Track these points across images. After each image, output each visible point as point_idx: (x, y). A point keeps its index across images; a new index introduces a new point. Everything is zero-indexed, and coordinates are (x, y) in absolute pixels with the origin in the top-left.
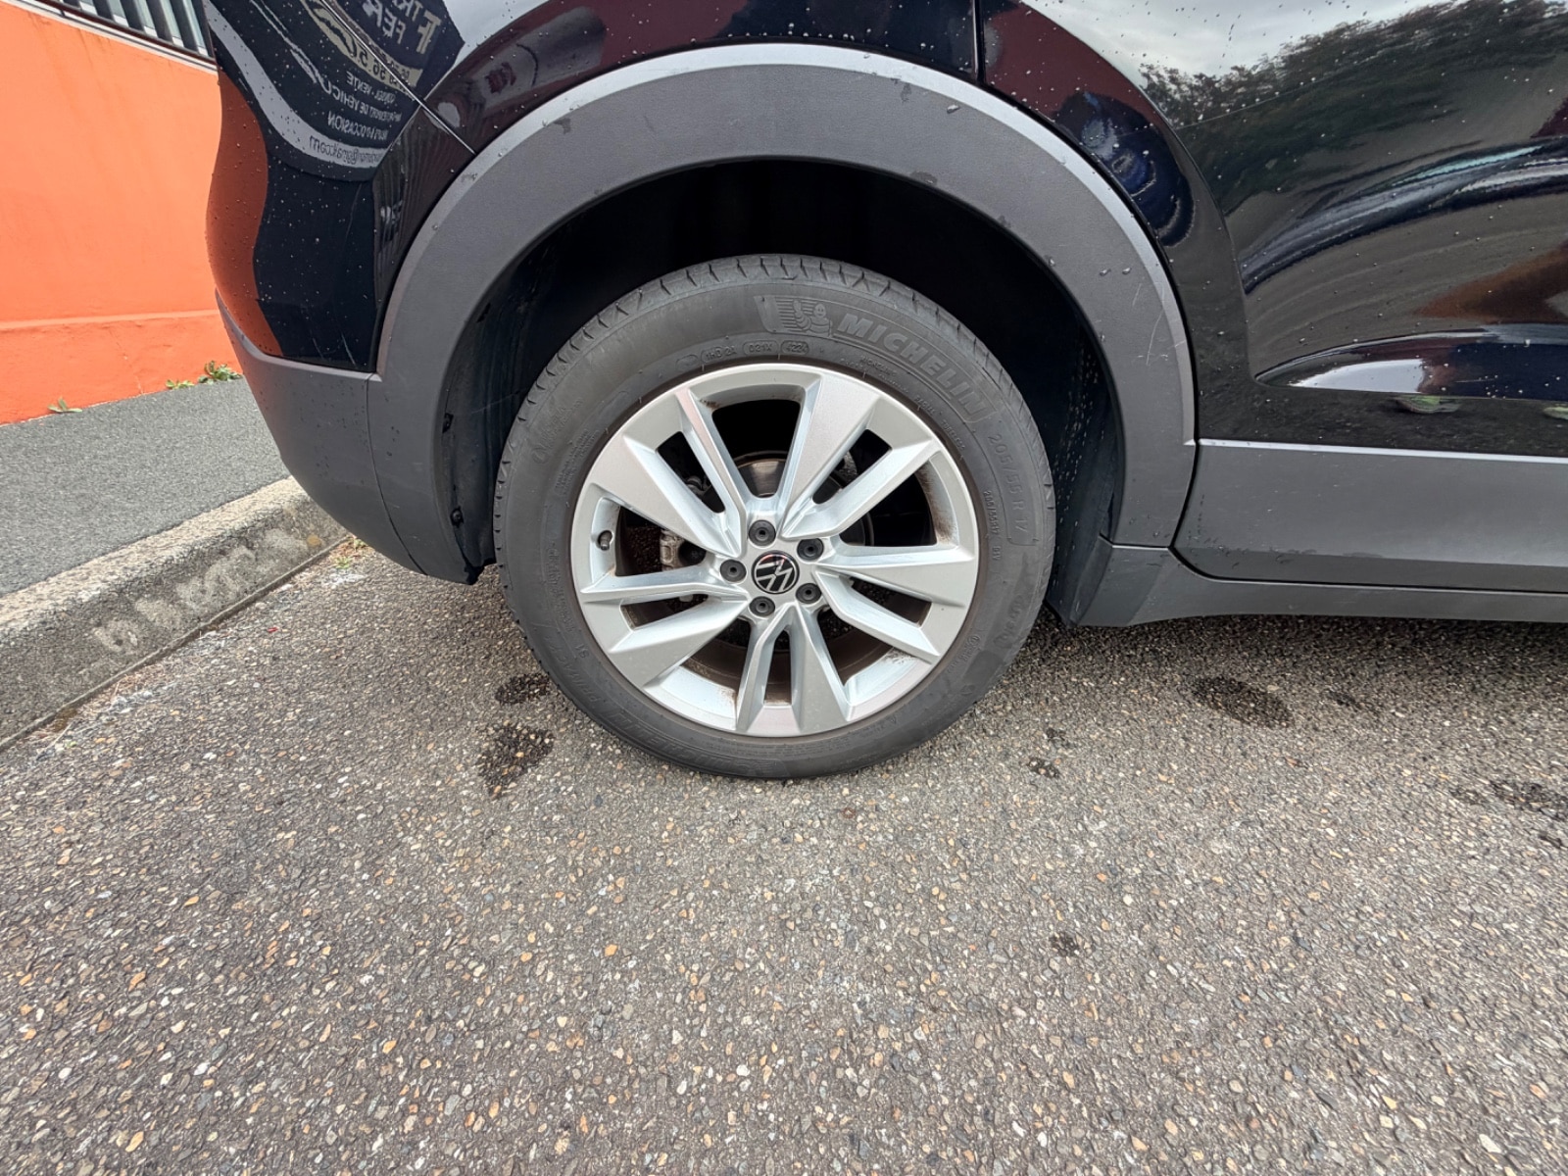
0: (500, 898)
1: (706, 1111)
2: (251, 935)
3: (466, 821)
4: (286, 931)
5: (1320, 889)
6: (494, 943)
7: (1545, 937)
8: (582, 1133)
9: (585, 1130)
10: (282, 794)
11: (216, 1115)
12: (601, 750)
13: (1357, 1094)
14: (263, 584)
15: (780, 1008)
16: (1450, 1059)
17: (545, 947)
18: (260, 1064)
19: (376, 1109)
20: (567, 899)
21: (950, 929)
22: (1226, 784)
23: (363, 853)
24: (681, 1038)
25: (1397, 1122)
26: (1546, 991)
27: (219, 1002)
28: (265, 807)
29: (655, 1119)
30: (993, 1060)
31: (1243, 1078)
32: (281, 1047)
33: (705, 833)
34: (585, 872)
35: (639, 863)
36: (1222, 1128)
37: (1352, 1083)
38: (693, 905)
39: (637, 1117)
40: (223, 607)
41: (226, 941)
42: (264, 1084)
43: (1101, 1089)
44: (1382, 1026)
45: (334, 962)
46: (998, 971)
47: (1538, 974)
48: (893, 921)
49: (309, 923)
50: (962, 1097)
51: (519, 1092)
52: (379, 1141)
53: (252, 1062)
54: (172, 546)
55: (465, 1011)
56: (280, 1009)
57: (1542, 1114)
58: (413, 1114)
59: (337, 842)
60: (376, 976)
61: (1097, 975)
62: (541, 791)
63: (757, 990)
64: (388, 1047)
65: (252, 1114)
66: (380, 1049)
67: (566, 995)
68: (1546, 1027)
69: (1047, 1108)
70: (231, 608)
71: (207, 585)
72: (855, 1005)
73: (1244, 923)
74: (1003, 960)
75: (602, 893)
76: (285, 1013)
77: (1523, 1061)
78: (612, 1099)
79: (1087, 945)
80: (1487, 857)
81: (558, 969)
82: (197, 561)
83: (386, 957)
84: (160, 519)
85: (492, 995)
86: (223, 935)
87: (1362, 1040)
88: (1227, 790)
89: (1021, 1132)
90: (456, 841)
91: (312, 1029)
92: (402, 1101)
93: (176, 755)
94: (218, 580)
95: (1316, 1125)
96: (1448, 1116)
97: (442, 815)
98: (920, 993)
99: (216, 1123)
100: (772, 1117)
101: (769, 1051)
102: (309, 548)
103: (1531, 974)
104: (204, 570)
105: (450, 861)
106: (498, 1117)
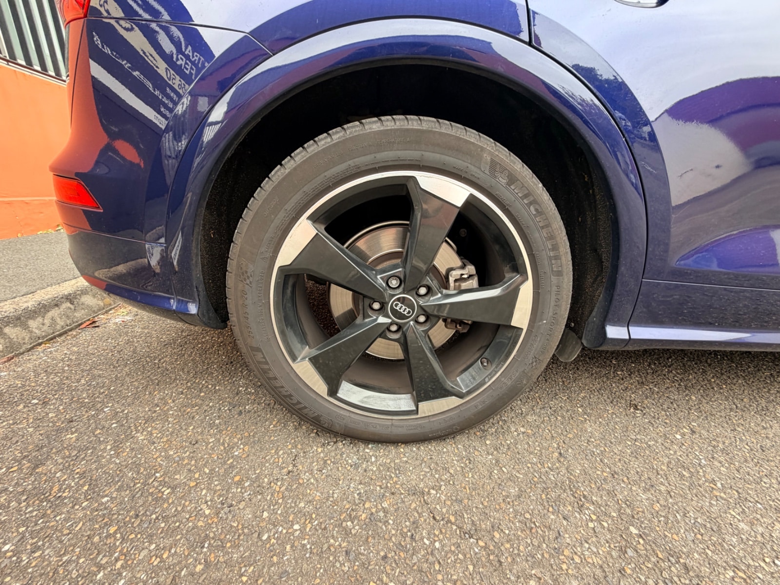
0: (183, 459)
1: (276, 546)
2: (45, 483)
3: (170, 425)
4: (65, 480)
5: (573, 433)
6: (177, 479)
7: (665, 446)
8: (210, 561)
9: (213, 559)
10: (72, 417)
11: (11, 569)
12: (244, 391)
13: (580, 514)
14: (77, 322)
15: (319, 498)
16: (621, 497)
17: (203, 479)
18: (40, 543)
19: (102, 559)
20: (218, 457)
21: (405, 459)
22: (537, 393)
23: (113, 442)
24: (267, 515)
25: (596, 524)
26: (663, 468)
27: (21, 515)
28: (62, 424)
29: (249, 552)
30: (418, 513)
31: (531, 512)
32: (53, 534)
33: (292, 425)
34: (228, 445)
35: (257, 439)
36: (519, 533)
37: (578, 510)
38: (282, 456)
39: (240, 552)
40: (53, 333)
41: (30, 486)
42: (41, 552)
43: (467, 521)
44: (593, 486)
45: (89, 492)
46: (425, 476)
47: (660, 461)
48: (378, 458)
49: (78, 476)
50: (402, 530)
51: (180, 545)
52: (102, 574)
53: (37, 542)
54: (29, 302)
55: (157, 510)
56: (55, 516)
57: (657, 517)
58: (122, 560)
59: (99, 438)
60: (112, 498)
61: (470, 474)
62: (211, 410)
63: (308, 491)
64: (112, 530)
65: (32, 567)
66: (107, 531)
67: (211, 500)
68: (662, 482)
69: (441, 531)
70: (58, 333)
71: (45, 321)
72: (356, 495)
73: (538, 448)
74: (428, 470)
75: (236, 453)
76: (58, 518)
77: (651, 496)
78: (229, 545)
79: (467, 462)
80: (645, 416)
81: (209, 489)
82: (42, 309)
83: (118, 489)
84: (24, 290)
85: (173, 502)
86: (28, 484)
87: (584, 493)
88: (537, 395)
89: (427, 542)
90: (163, 434)
91: (72, 525)
92: (116, 555)
93: (16, 402)
94: (52, 319)
95: (560, 528)
96: (617, 520)
97: (157, 423)
98: (387, 487)
99: (11, 572)
100: (308, 546)
101: (311, 518)
102: (104, 305)
103: (658, 462)
104: (45, 313)
105: (159, 443)
106: (168, 558)
